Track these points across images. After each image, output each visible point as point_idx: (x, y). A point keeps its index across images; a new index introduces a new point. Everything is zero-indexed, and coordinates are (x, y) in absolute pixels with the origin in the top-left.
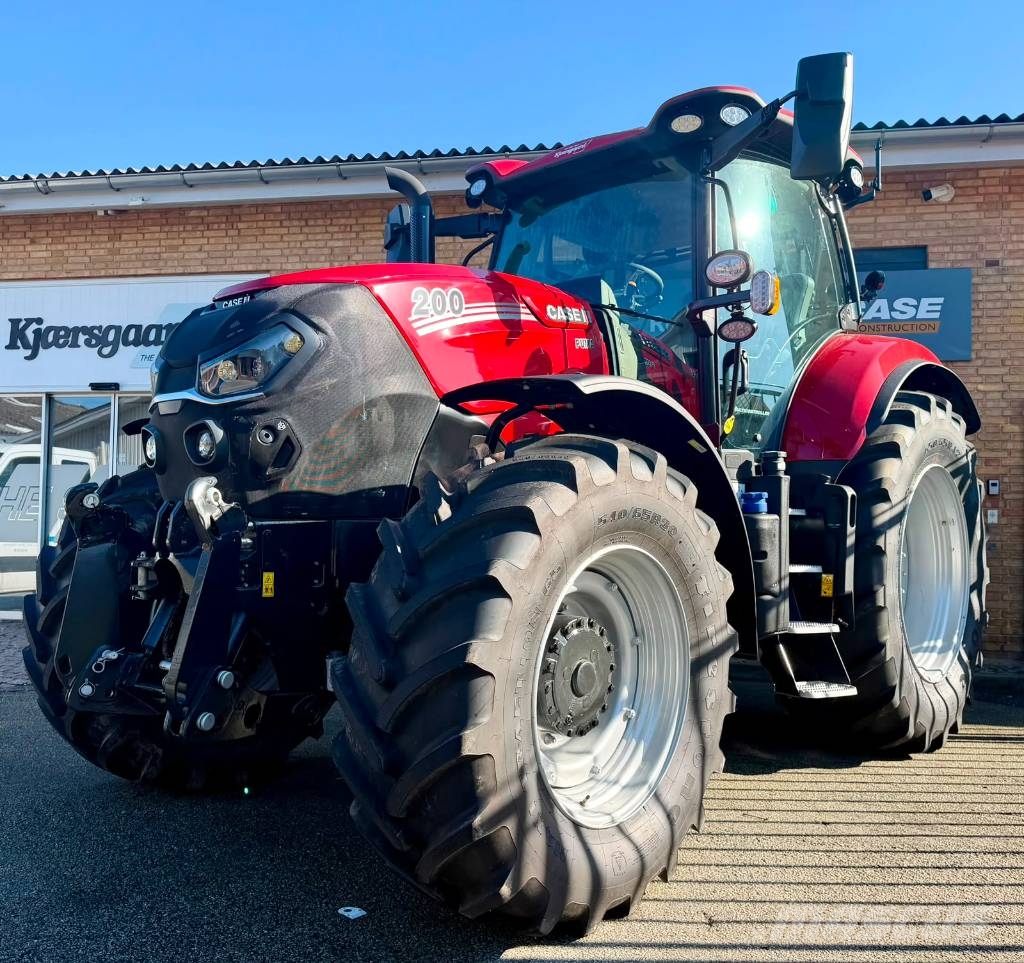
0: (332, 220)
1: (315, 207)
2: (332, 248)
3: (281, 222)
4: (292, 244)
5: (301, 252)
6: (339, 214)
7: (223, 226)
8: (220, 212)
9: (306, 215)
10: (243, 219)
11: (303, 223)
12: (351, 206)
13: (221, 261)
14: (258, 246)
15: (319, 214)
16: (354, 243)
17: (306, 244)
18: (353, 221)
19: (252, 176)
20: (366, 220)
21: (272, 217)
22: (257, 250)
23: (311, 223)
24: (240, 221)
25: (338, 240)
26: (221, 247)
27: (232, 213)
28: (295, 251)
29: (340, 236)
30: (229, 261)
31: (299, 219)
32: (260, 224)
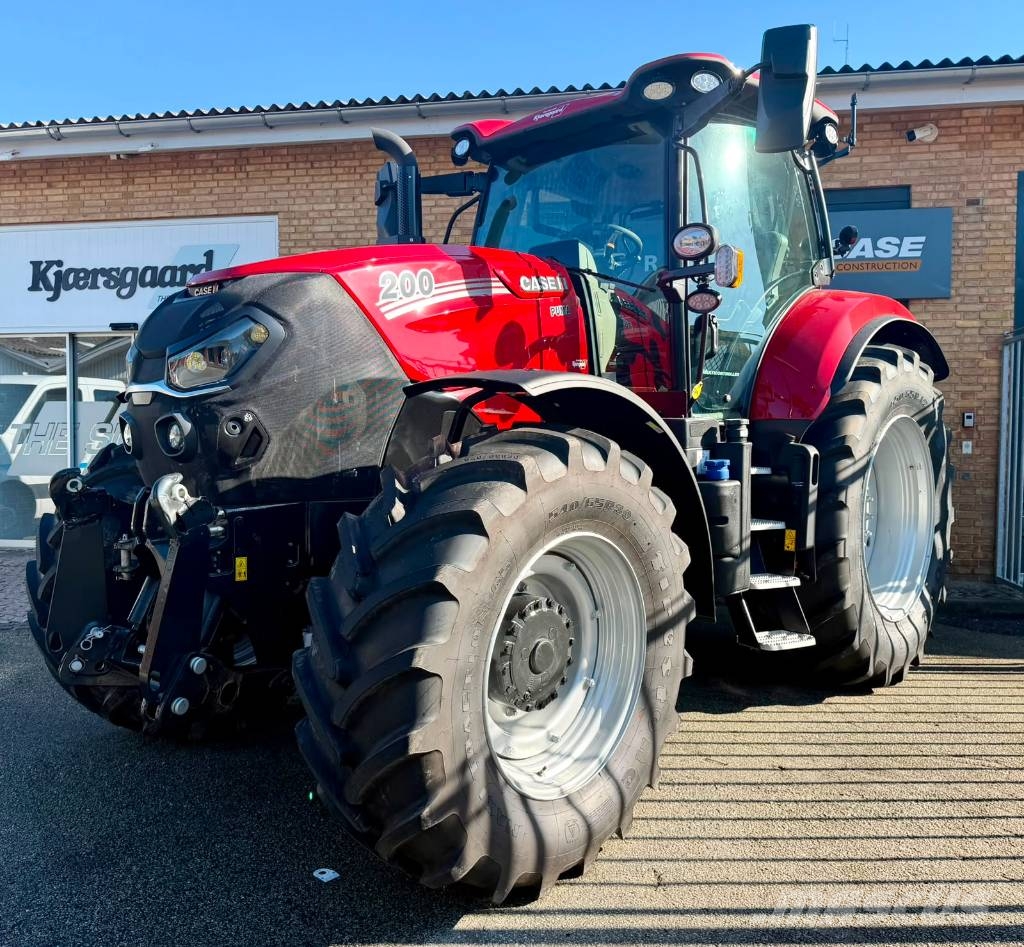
0: (336, 161)
1: (320, 149)
2: (337, 190)
3: (288, 164)
4: (299, 186)
5: (308, 194)
6: (343, 156)
7: (232, 169)
8: (228, 155)
9: (311, 157)
10: (251, 161)
11: (309, 165)
12: (355, 148)
13: (231, 204)
14: (266, 188)
15: (324, 157)
16: (359, 184)
17: (312, 186)
18: (357, 163)
19: (258, 122)
20: (370, 162)
21: (279, 159)
22: (265, 193)
23: (316, 165)
24: (248, 164)
25: (343, 181)
26: (231, 190)
27: (240, 157)
28: (302, 193)
29: (345, 177)
30: (238, 203)
31: (306, 162)
32: (268, 167)
